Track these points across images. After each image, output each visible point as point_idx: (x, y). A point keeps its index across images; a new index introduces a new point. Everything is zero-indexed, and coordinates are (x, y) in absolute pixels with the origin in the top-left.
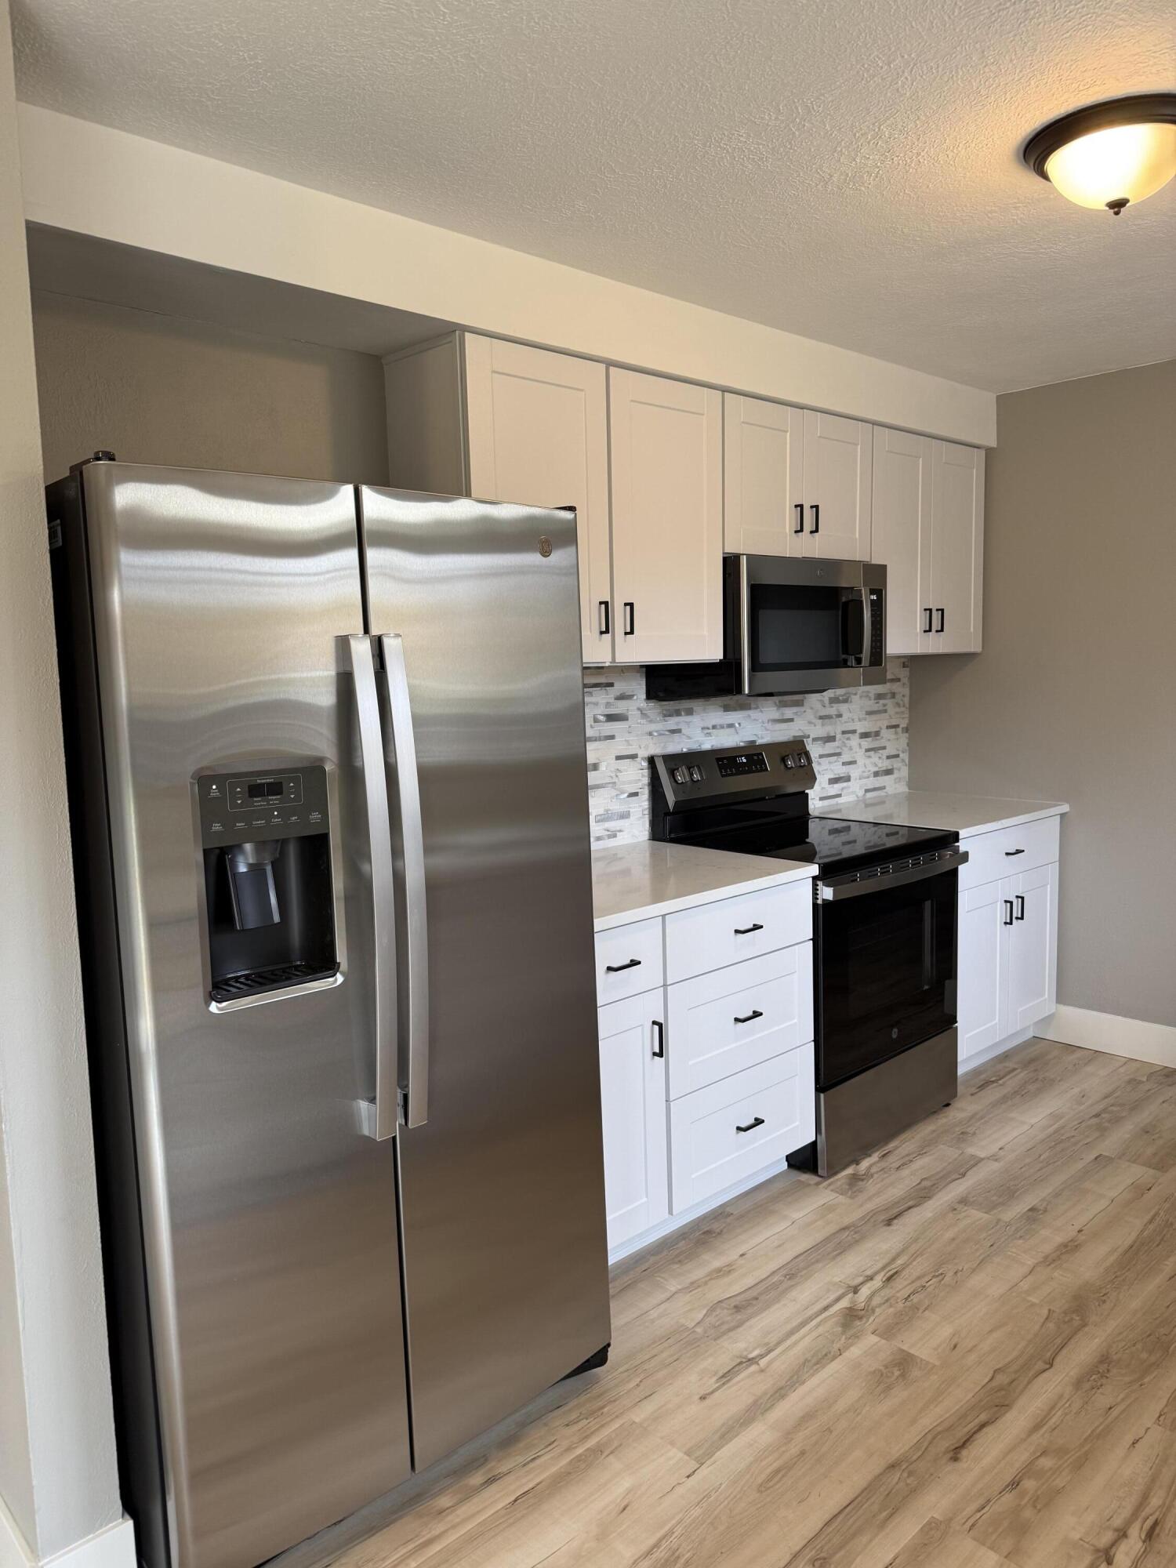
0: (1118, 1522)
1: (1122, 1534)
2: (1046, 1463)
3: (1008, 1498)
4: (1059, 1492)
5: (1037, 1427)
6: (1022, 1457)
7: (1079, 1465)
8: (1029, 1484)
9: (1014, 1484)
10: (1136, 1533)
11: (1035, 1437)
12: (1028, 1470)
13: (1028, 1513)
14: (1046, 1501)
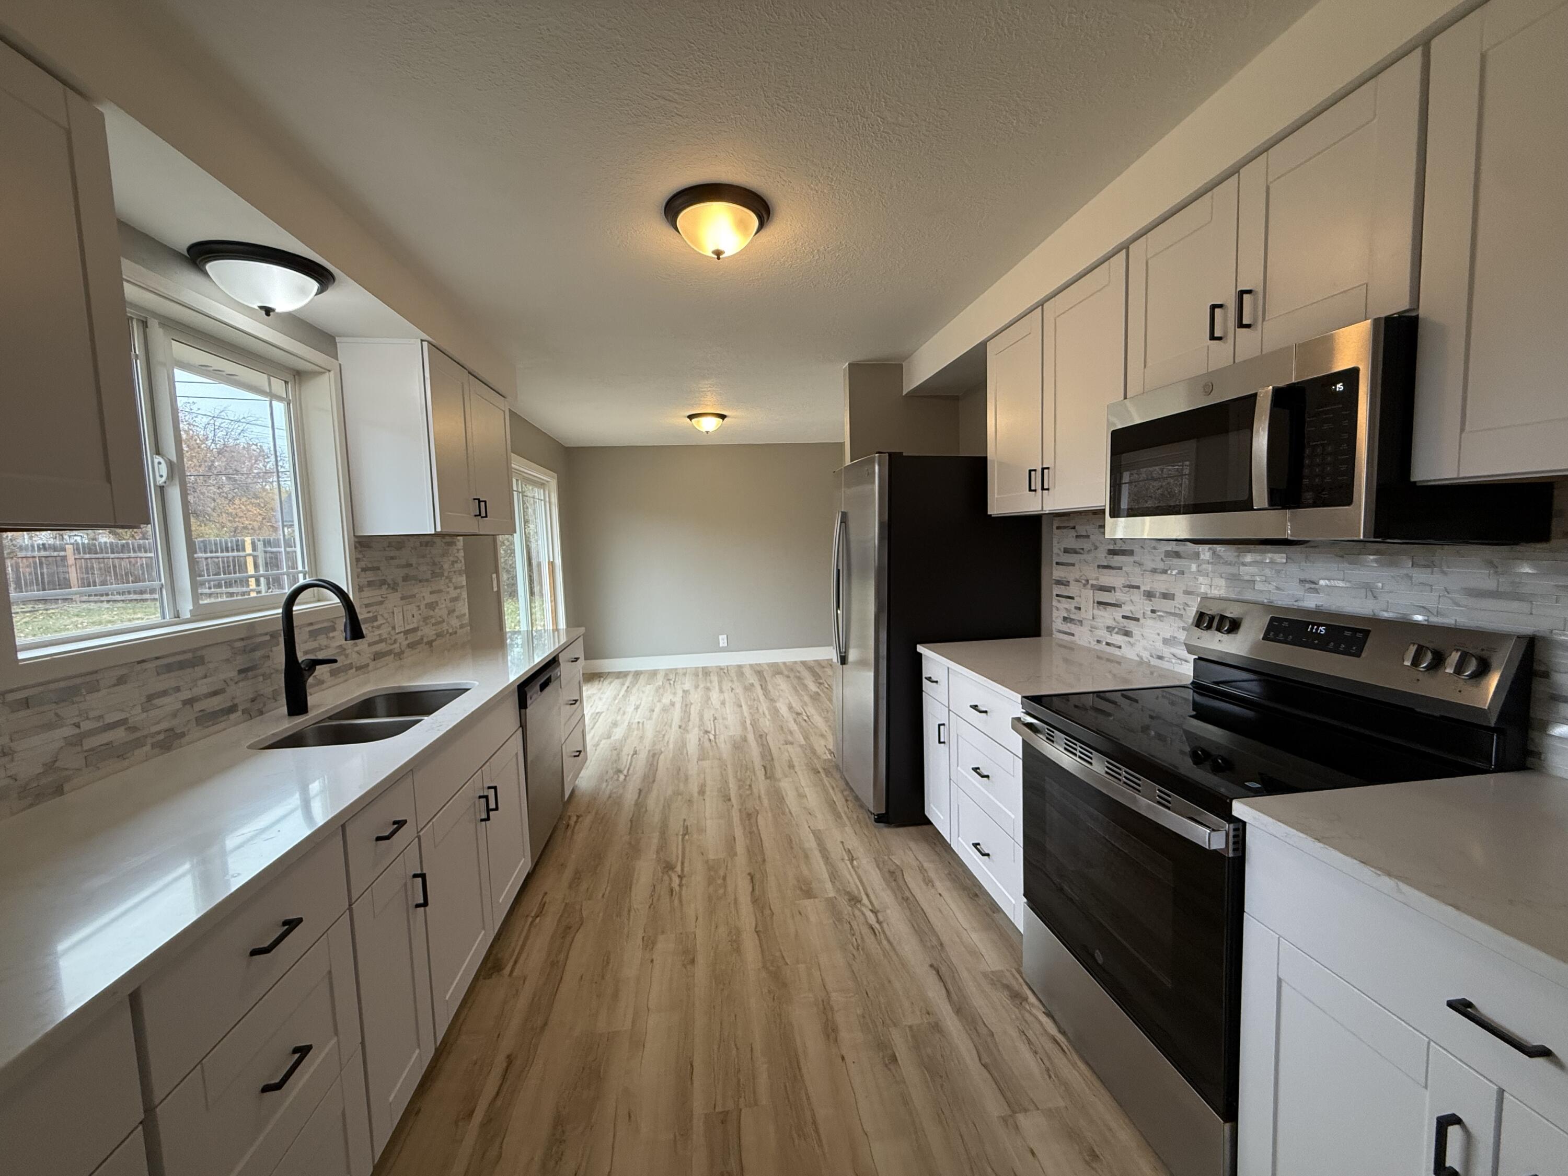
0: (684, 888)
1: (680, 885)
2: (721, 891)
3: (722, 873)
4: (709, 885)
5: (736, 900)
6: (730, 889)
7: (710, 898)
8: (720, 881)
9: (724, 878)
10: (677, 888)
11: (733, 897)
12: (725, 886)
13: (712, 873)
14: (710, 881)
